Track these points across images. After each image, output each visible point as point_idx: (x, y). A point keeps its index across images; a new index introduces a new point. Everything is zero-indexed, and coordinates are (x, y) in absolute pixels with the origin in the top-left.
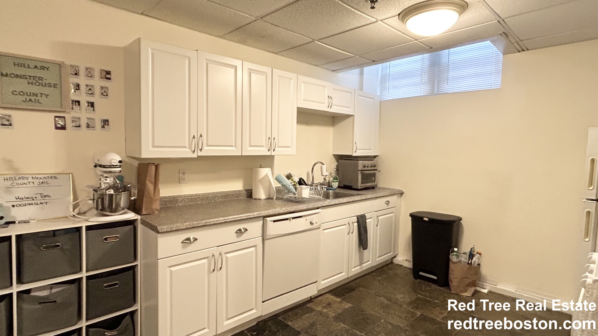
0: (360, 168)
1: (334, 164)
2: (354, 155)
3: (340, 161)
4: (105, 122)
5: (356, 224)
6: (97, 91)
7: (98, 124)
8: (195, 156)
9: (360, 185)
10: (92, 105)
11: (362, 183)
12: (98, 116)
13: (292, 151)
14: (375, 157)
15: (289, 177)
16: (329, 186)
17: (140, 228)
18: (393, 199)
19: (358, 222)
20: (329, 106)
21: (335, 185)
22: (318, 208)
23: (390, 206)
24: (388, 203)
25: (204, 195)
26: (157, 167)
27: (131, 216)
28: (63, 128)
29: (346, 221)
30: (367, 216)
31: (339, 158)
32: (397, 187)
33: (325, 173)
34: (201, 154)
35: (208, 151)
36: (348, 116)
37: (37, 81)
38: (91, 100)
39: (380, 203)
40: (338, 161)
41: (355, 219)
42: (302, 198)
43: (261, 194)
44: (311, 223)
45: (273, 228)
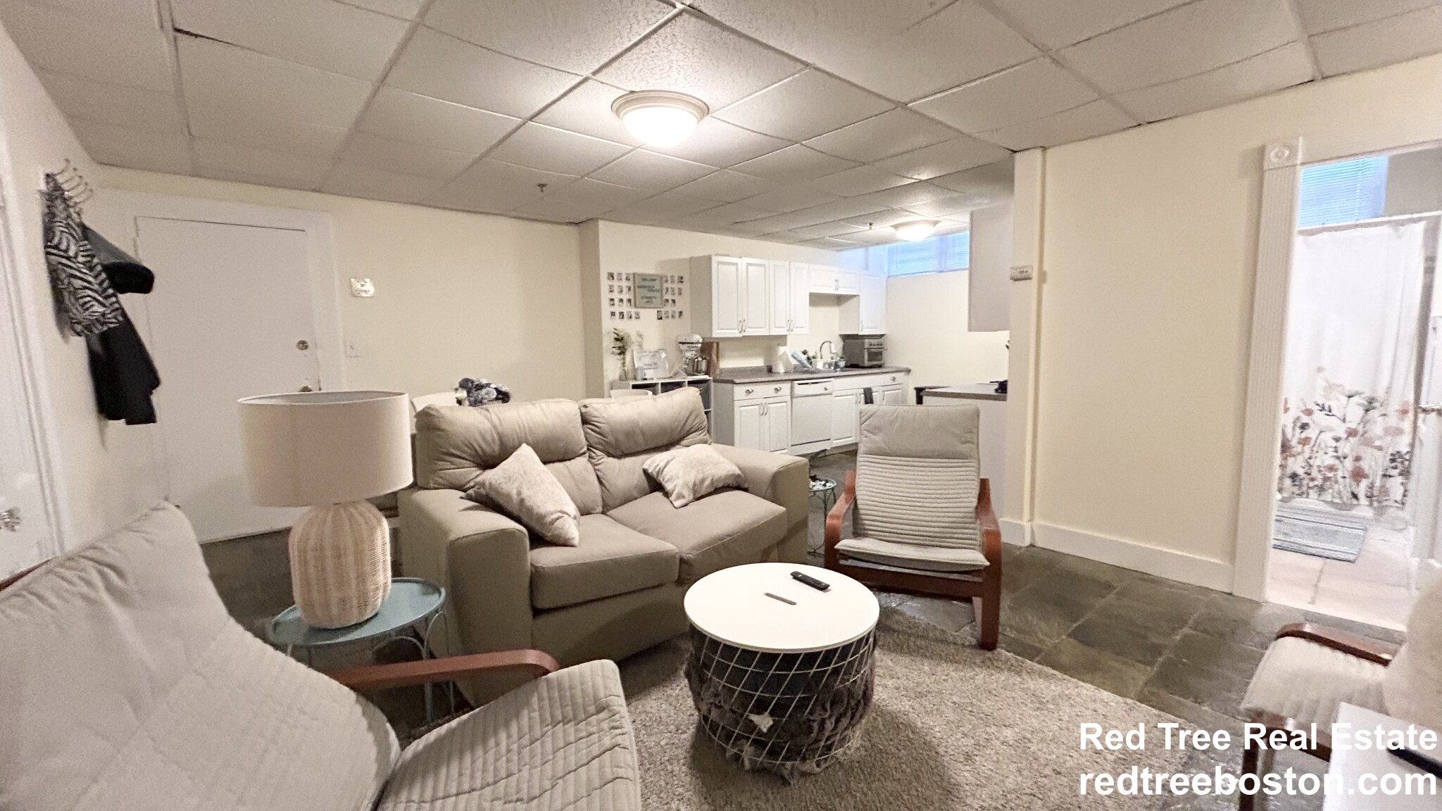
0: (866, 346)
1: (841, 344)
2: (860, 333)
3: (847, 341)
4: (681, 313)
5: (863, 396)
6: (676, 291)
7: (677, 315)
8: (741, 335)
9: (867, 363)
10: (674, 301)
11: (869, 360)
12: (677, 309)
13: (805, 331)
14: (882, 336)
15: (805, 353)
16: (836, 366)
17: (712, 385)
18: (898, 376)
19: (865, 393)
20: (837, 289)
21: (842, 364)
22: (830, 378)
23: (897, 382)
24: (894, 379)
25: (738, 368)
26: (718, 344)
27: (706, 377)
28: (661, 319)
29: (854, 392)
30: (874, 389)
31: (846, 338)
32: (904, 365)
33: (834, 351)
34: (744, 334)
35: (749, 332)
36: (855, 296)
37: (651, 289)
38: (674, 298)
39: (886, 379)
40: (844, 342)
41: (862, 391)
42: (817, 369)
43: (781, 369)
44: (826, 389)
45: (800, 390)
